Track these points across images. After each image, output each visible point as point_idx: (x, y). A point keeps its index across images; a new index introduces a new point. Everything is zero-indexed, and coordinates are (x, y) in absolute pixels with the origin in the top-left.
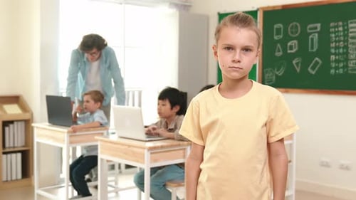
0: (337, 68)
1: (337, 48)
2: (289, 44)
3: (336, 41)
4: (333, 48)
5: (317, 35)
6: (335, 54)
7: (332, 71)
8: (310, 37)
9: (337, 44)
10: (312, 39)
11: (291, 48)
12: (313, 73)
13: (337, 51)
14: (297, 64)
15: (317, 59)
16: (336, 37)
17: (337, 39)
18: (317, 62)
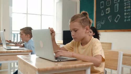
0: (127, 19)
1: (127, 9)
2: (107, 10)
3: (127, 6)
4: (125, 9)
5: (118, 4)
6: (126, 12)
7: (125, 20)
8: (115, 5)
9: (127, 7)
10: (116, 6)
11: (107, 12)
12: (117, 22)
13: (127, 10)
14: (110, 18)
15: (118, 15)
16: (126, 4)
17: (127, 5)
18: (118, 17)
